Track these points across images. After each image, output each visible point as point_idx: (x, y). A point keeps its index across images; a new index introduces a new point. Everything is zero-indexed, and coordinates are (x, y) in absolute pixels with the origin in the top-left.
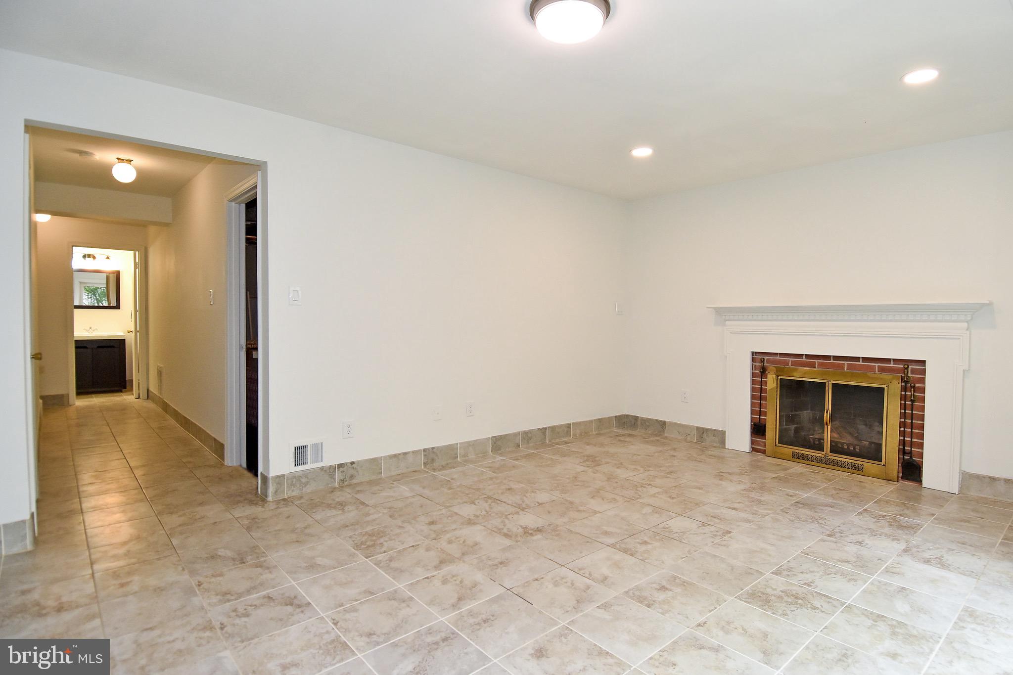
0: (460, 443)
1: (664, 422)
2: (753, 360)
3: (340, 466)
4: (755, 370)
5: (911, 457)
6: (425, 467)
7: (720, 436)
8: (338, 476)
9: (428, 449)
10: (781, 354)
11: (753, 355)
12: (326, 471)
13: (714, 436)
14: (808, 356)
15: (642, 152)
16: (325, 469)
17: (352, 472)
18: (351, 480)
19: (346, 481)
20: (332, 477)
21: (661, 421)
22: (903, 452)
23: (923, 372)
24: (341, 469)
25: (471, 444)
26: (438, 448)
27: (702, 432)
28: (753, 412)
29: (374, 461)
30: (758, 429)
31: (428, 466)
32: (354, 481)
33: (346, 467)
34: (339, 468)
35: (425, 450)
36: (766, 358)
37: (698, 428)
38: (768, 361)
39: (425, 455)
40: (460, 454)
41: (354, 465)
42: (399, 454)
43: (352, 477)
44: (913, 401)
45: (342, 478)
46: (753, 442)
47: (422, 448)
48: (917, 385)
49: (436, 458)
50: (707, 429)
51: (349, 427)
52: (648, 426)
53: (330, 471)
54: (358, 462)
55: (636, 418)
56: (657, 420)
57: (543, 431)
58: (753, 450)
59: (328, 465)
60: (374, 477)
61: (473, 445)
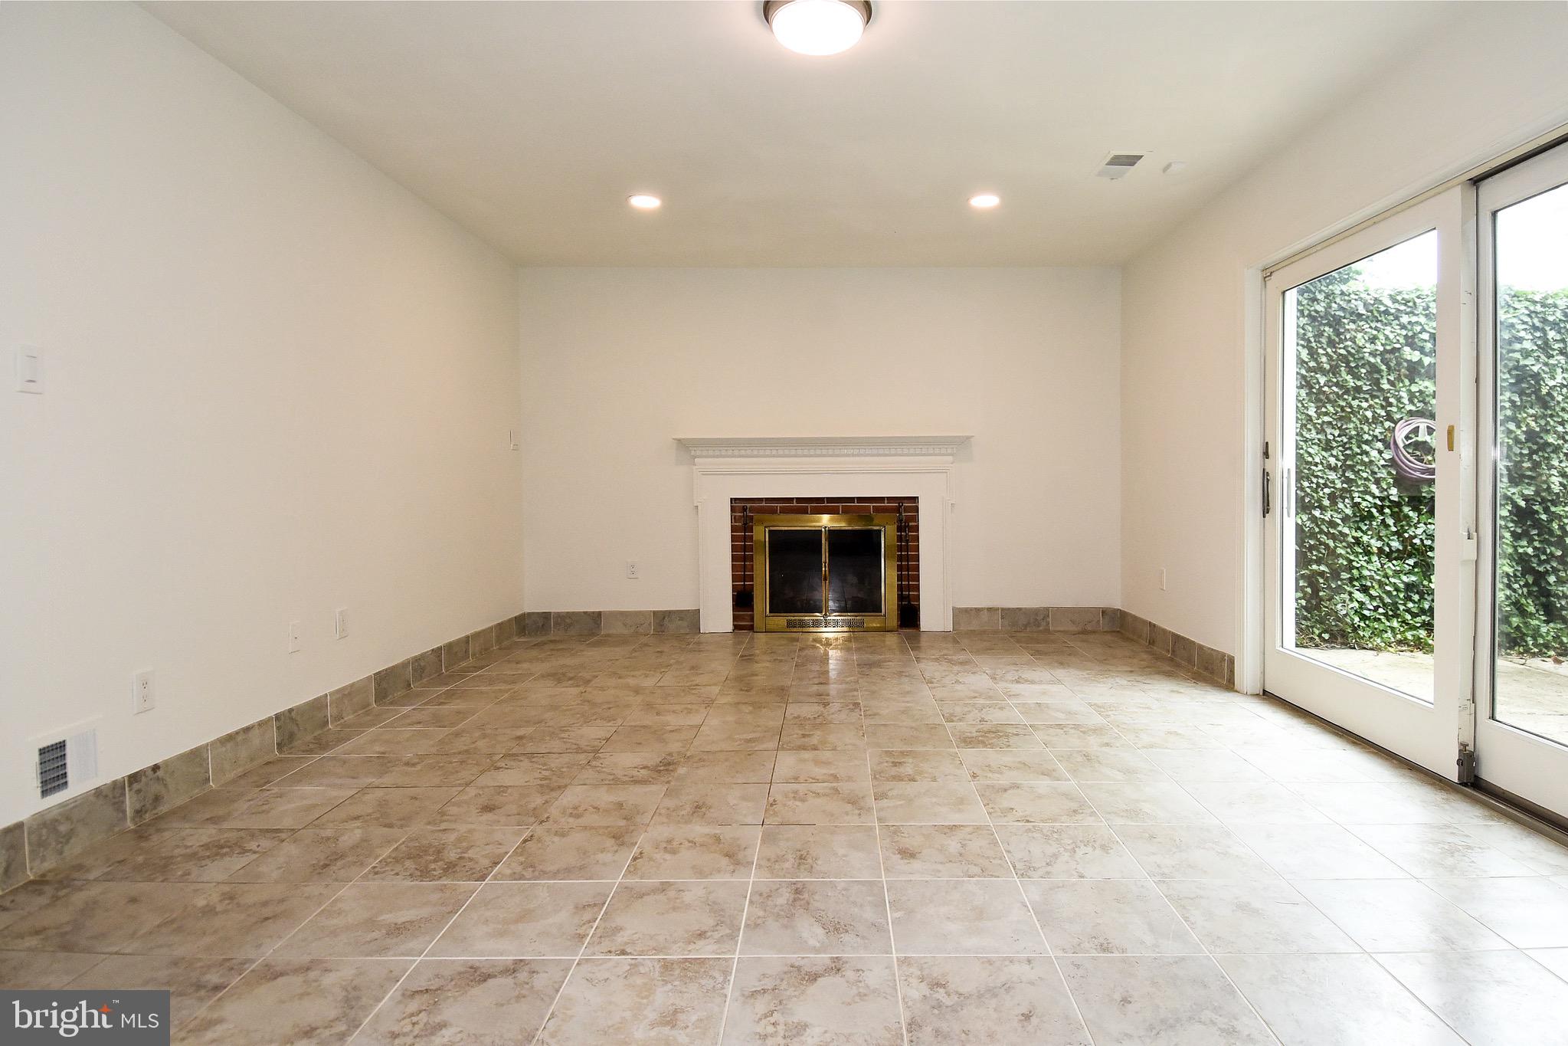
0: (331, 694)
1: (600, 614)
2: (733, 509)
3: (134, 778)
4: (735, 522)
5: (909, 602)
6: (280, 753)
7: (692, 618)
8: (130, 803)
9: (283, 713)
10: (767, 500)
11: (731, 503)
12: (106, 796)
13: (681, 619)
14: (799, 500)
15: (645, 202)
16: (104, 794)
17: (156, 788)
18: (155, 808)
19: (146, 812)
20: (119, 806)
21: (593, 612)
22: (901, 598)
23: (916, 509)
24: (136, 786)
25: (346, 693)
26: (298, 708)
27: (662, 619)
28: (734, 578)
29: (195, 756)
30: (742, 600)
31: (285, 749)
32: (163, 809)
33: (144, 779)
34: (131, 784)
35: (278, 717)
36: (748, 505)
37: (655, 613)
38: (752, 510)
39: (278, 728)
40: (331, 716)
41: (160, 773)
42: (237, 733)
43: (157, 799)
44: (907, 541)
45: (138, 807)
46: (735, 618)
47: (272, 714)
48: (910, 524)
49: (295, 728)
50: (670, 612)
51: (145, 685)
52: (570, 625)
53: (112, 794)
54: (166, 763)
55: (546, 616)
56: (585, 613)
57: (437, 652)
58: (736, 627)
59: (109, 781)
60: (197, 792)
61: (349, 694)
